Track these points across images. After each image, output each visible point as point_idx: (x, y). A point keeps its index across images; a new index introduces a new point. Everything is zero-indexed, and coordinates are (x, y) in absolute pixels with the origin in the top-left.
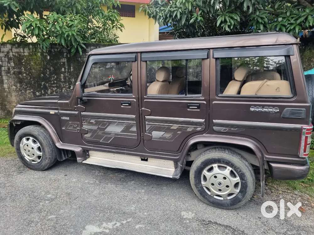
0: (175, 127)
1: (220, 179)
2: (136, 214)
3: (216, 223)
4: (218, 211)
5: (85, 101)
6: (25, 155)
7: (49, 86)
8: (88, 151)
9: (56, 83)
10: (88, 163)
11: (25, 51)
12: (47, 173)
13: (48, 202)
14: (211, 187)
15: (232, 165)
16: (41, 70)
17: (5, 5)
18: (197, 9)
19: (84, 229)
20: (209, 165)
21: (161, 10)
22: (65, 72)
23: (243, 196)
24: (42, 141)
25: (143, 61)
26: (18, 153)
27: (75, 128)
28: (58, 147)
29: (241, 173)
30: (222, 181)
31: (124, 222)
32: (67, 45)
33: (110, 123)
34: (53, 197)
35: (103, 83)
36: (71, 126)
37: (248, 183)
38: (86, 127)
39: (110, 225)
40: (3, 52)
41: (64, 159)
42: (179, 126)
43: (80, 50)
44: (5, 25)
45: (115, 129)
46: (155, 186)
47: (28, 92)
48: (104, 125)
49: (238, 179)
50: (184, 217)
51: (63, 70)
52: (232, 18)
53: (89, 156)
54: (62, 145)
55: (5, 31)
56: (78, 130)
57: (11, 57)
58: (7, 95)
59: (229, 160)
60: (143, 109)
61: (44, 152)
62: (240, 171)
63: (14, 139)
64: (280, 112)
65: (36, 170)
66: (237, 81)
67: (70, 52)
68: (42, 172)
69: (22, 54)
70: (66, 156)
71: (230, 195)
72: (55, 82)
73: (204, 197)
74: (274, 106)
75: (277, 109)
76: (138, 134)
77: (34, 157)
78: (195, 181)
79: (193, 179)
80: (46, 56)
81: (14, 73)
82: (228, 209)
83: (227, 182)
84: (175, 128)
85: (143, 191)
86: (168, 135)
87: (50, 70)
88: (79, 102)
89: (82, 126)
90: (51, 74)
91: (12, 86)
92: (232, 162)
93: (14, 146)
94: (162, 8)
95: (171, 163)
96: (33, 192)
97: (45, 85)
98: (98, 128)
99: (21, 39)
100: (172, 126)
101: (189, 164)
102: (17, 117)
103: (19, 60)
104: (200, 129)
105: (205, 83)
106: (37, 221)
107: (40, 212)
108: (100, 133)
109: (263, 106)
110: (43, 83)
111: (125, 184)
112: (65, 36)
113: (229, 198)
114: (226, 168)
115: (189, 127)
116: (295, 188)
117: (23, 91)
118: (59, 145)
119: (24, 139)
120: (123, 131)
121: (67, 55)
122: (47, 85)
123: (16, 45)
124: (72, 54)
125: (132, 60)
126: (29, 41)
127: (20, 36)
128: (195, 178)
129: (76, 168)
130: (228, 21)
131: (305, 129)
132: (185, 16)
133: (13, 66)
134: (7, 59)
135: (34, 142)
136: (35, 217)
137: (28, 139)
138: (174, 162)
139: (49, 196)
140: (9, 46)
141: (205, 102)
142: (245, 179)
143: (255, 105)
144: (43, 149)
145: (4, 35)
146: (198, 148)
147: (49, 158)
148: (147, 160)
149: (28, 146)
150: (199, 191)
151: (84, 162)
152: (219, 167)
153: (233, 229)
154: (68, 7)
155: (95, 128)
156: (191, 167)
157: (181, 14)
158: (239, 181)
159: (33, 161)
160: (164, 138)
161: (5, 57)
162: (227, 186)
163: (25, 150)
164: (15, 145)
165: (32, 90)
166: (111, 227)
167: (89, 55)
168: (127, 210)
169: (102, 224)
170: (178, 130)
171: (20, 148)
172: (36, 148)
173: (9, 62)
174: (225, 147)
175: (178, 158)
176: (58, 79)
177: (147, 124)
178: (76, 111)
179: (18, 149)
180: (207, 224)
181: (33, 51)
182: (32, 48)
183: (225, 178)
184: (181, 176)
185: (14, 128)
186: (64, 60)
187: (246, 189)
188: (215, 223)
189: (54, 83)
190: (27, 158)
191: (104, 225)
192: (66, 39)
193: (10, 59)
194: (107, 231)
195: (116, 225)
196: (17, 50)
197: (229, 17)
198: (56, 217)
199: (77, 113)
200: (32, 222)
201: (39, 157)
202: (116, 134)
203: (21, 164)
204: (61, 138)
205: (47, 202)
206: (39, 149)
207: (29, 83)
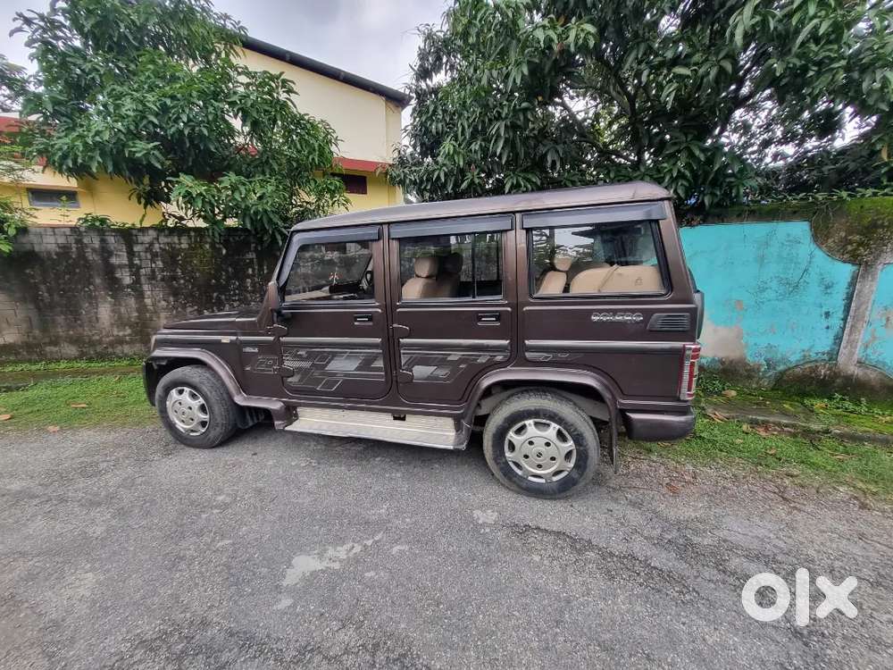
0: (455, 356)
1: (539, 446)
2: (389, 522)
3: (538, 528)
4: (538, 504)
5: (286, 317)
6: (177, 422)
7: (226, 299)
8: (295, 408)
9: (239, 294)
10: (295, 430)
11: (182, 241)
12: (219, 451)
13: (218, 511)
14: (523, 462)
15: (559, 420)
16: (210, 274)
17: (138, 155)
18: (473, 166)
19: (290, 565)
20: (519, 422)
21: (412, 172)
22: (253, 275)
23: (581, 475)
24: (208, 393)
25: (393, 239)
26: (163, 417)
27: (271, 366)
28: (239, 403)
29: (576, 433)
30: (543, 449)
31: (369, 543)
32: (256, 230)
33: (334, 355)
34: (228, 500)
35: (319, 288)
36: (262, 363)
37: (589, 451)
38: (290, 364)
39: (342, 552)
40: (142, 243)
41: (251, 424)
42: (463, 355)
43: (279, 237)
44: (144, 198)
45: (344, 366)
46: (419, 463)
47: (189, 309)
48: (323, 359)
49: (570, 445)
50: (480, 522)
51: (250, 271)
52: (528, 180)
53: (297, 416)
54: (245, 399)
55: (145, 208)
56: (275, 370)
57: (157, 252)
58: (151, 317)
59: (555, 411)
60: (395, 325)
61: (212, 412)
62: (576, 430)
63: (154, 392)
64: (645, 322)
65: (198, 447)
66: (559, 271)
67: (261, 241)
68: (210, 450)
69: (178, 246)
70: (255, 418)
71: (557, 473)
72: (237, 292)
73: (510, 479)
74: (633, 311)
75: (639, 316)
76: (386, 373)
77: (191, 424)
78: (494, 452)
79: (490, 448)
80: (220, 249)
81: (163, 280)
82: (555, 499)
83: (551, 451)
84: (456, 358)
85: (398, 475)
86: (442, 373)
87: (227, 272)
88: (275, 319)
89: (282, 362)
90: (229, 278)
91: (159, 302)
92: (560, 415)
93: (154, 405)
94: (413, 168)
95: (450, 422)
96: (189, 492)
97: (218, 298)
98: (313, 365)
99: (176, 223)
100: (450, 355)
101: (482, 421)
102: (158, 353)
103: (171, 257)
104: (501, 357)
105: (508, 274)
106: (193, 556)
107: (199, 534)
108: (317, 374)
109: (615, 312)
110: (215, 295)
111: (364, 463)
112: (252, 212)
113: (555, 479)
114: (549, 425)
115: (480, 356)
116: (650, 451)
117: (179, 309)
118: (240, 400)
119: (174, 392)
120: (358, 369)
121: (255, 247)
122: (223, 297)
123: (167, 232)
124: (266, 245)
125: (372, 238)
126: (190, 224)
127: (174, 216)
128: (493, 446)
129: (275, 439)
130: (522, 184)
131: (690, 349)
132: (453, 179)
133: (161, 266)
134: (149, 257)
135: (193, 396)
136: (189, 547)
137: (181, 392)
138: (455, 420)
139: (220, 498)
140: (153, 233)
141: (509, 309)
142: (585, 444)
143: (600, 311)
144: (210, 407)
145: (144, 216)
146: (493, 392)
147: (222, 424)
148: (404, 419)
149: (180, 403)
150: (501, 469)
151: (286, 429)
152: (536, 424)
153: (572, 538)
154: (256, 167)
155: (306, 364)
156: (484, 425)
157: (446, 175)
158: (574, 447)
159: (192, 431)
160: (437, 378)
161: (146, 252)
162: (553, 459)
163: (176, 412)
164: (156, 404)
165: (196, 307)
166: (343, 556)
167: (293, 232)
168: (372, 515)
169: (325, 550)
170: (461, 361)
171: (166, 408)
172: (197, 407)
173: (153, 261)
174: (544, 388)
175: (462, 411)
176: (242, 288)
177: (404, 354)
178: (270, 335)
179: (163, 411)
180: (522, 531)
181: (196, 241)
182: (195, 236)
183: (548, 444)
184: (468, 445)
185: (155, 372)
186: (252, 255)
187: (586, 463)
188: (536, 529)
189: (235, 295)
190: (180, 426)
191: (331, 552)
192: (254, 218)
193: (154, 255)
194: (337, 566)
195: (354, 551)
196: (169, 240)
197: (524, 178)
198: (233, 544)
199: (272, 338)
200: (182, 558)
201: (203, 424)
202: (346, 375)
203: (170, 437)
204: (245, 385)
205: (215, 511)
206: (203, 408)
207: (192, 295)
